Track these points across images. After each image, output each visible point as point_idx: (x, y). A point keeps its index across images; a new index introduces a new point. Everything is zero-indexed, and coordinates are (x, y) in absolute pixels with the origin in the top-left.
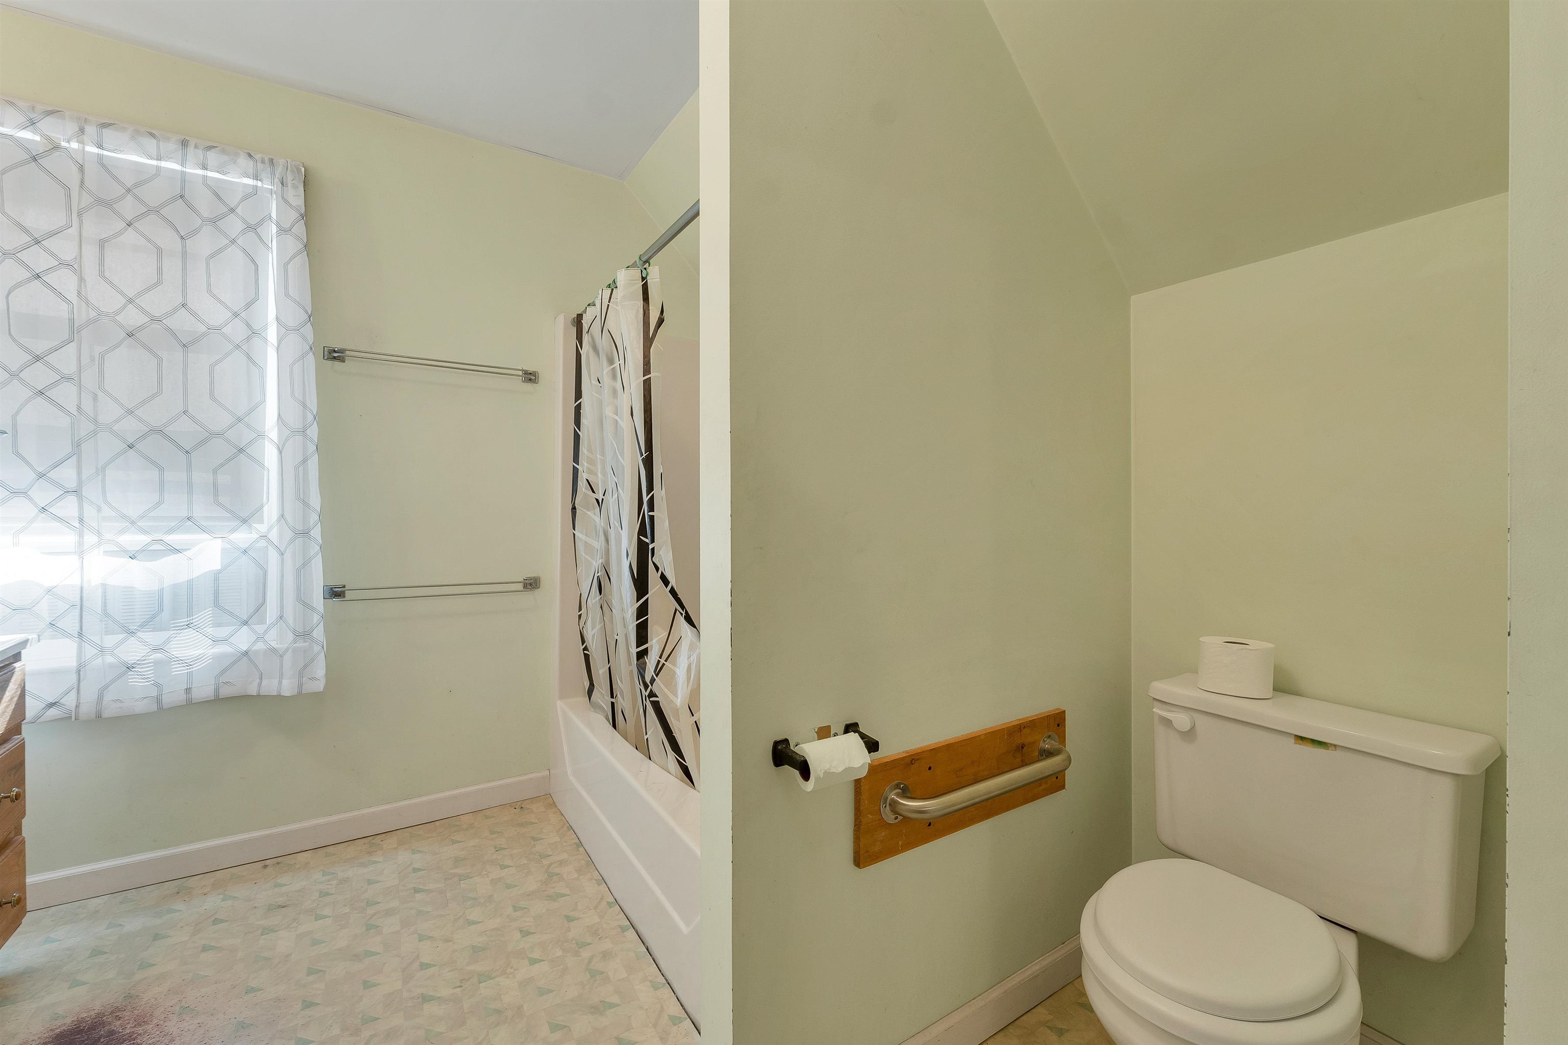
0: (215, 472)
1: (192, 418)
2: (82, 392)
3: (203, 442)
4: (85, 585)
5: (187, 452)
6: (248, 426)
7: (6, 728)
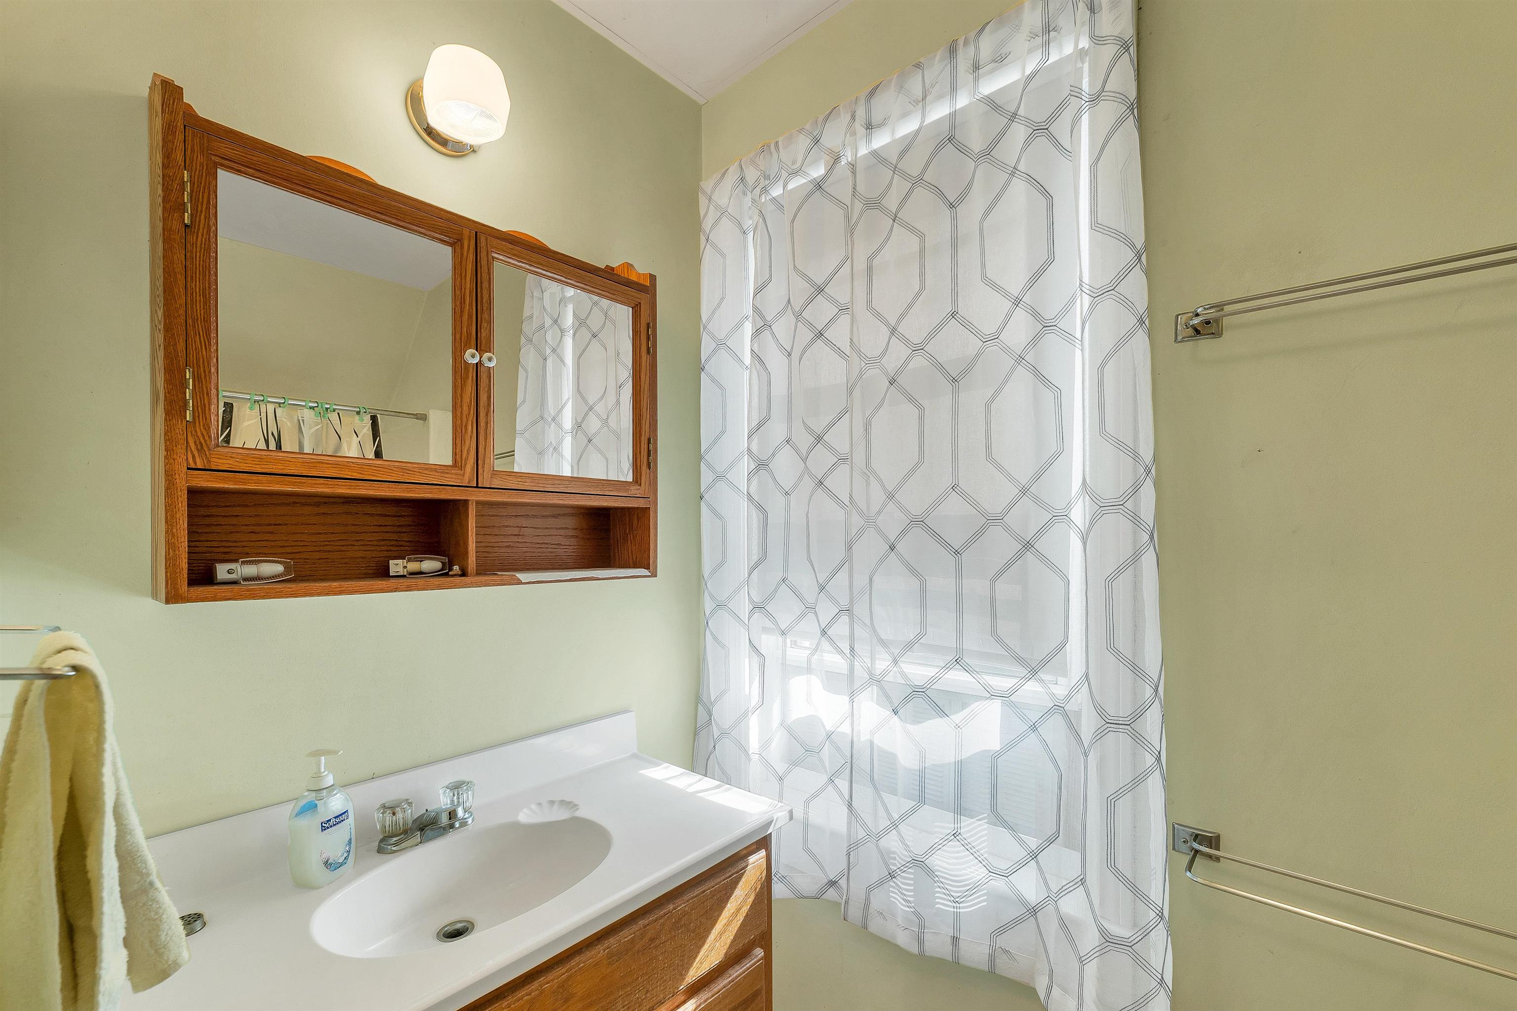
0: (993, 581)
1: (964, 495)
2: (853, 471)
3: (980, 533)
4: (855, 739)
5: (957, 552)
6: (1037, 500)
7: (726, 954)
